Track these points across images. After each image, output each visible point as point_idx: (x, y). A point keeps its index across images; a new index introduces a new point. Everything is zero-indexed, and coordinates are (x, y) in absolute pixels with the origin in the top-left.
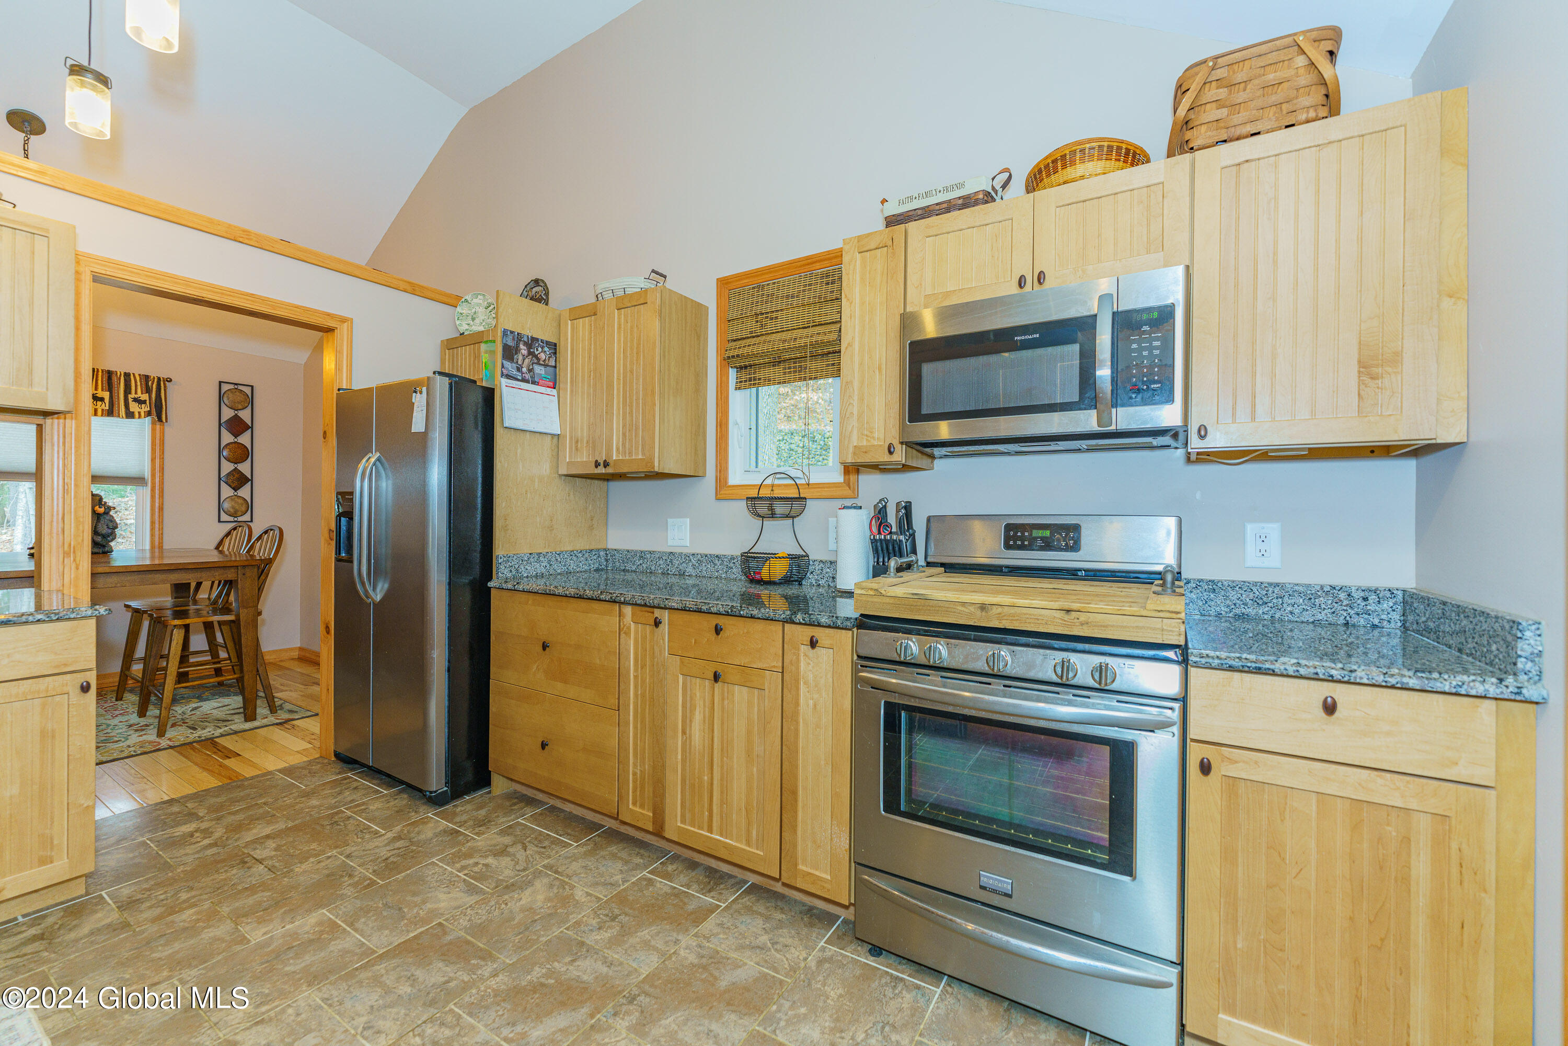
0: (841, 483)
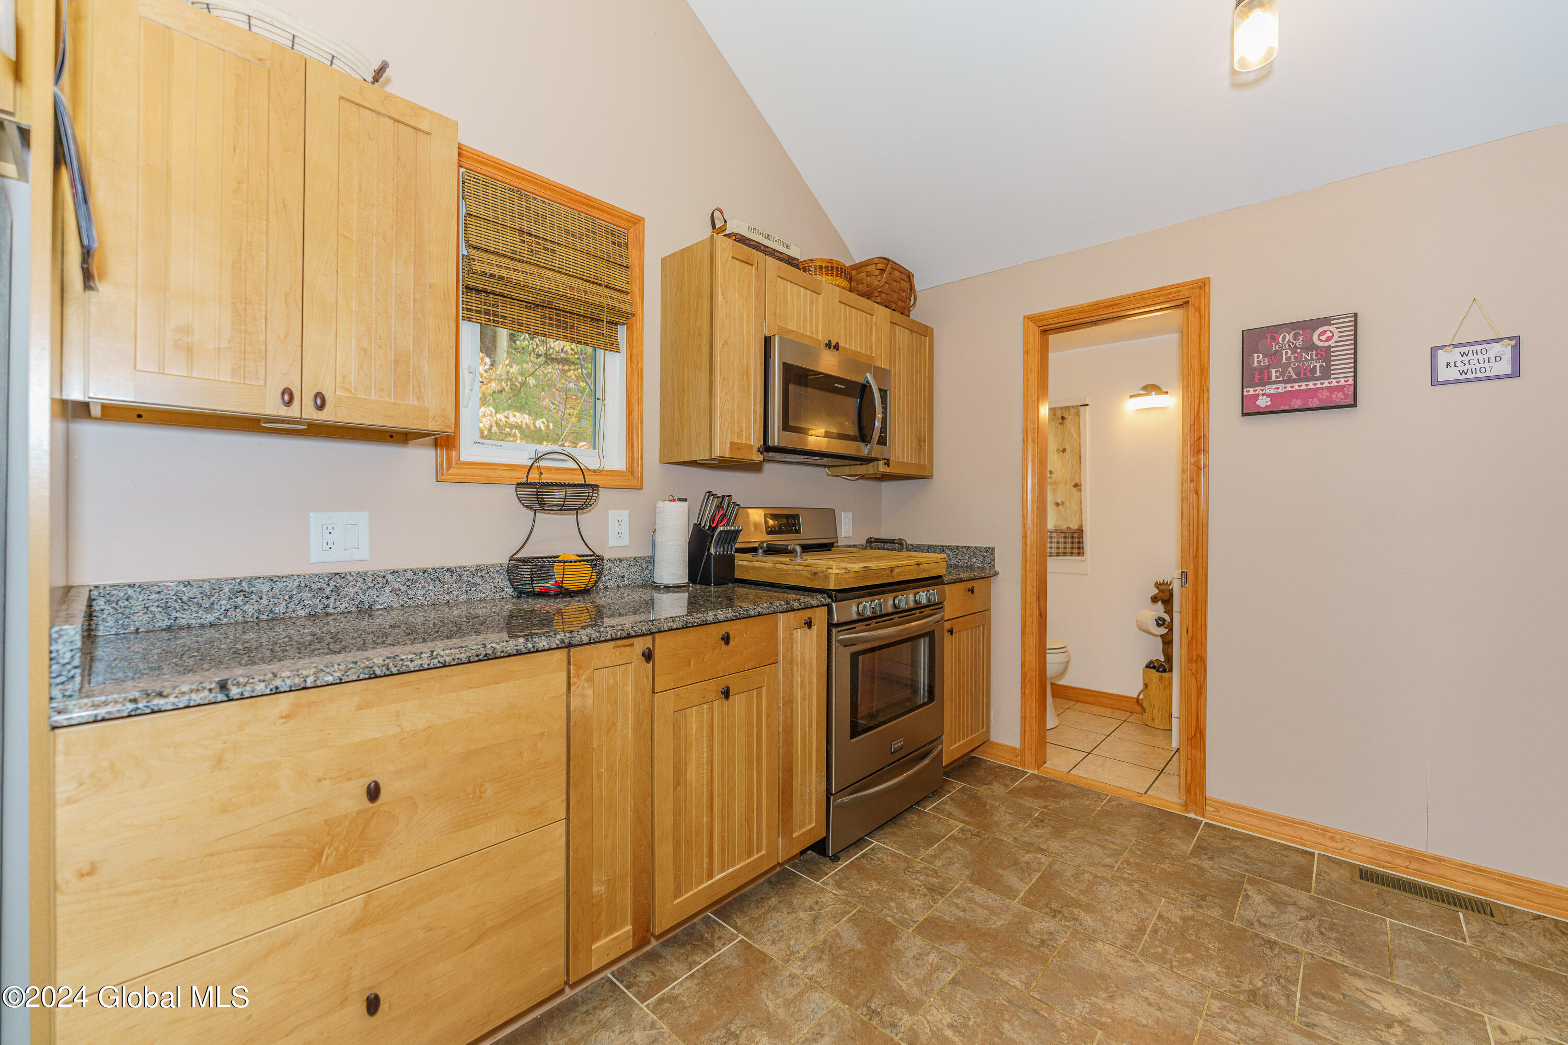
0: (623, 472)
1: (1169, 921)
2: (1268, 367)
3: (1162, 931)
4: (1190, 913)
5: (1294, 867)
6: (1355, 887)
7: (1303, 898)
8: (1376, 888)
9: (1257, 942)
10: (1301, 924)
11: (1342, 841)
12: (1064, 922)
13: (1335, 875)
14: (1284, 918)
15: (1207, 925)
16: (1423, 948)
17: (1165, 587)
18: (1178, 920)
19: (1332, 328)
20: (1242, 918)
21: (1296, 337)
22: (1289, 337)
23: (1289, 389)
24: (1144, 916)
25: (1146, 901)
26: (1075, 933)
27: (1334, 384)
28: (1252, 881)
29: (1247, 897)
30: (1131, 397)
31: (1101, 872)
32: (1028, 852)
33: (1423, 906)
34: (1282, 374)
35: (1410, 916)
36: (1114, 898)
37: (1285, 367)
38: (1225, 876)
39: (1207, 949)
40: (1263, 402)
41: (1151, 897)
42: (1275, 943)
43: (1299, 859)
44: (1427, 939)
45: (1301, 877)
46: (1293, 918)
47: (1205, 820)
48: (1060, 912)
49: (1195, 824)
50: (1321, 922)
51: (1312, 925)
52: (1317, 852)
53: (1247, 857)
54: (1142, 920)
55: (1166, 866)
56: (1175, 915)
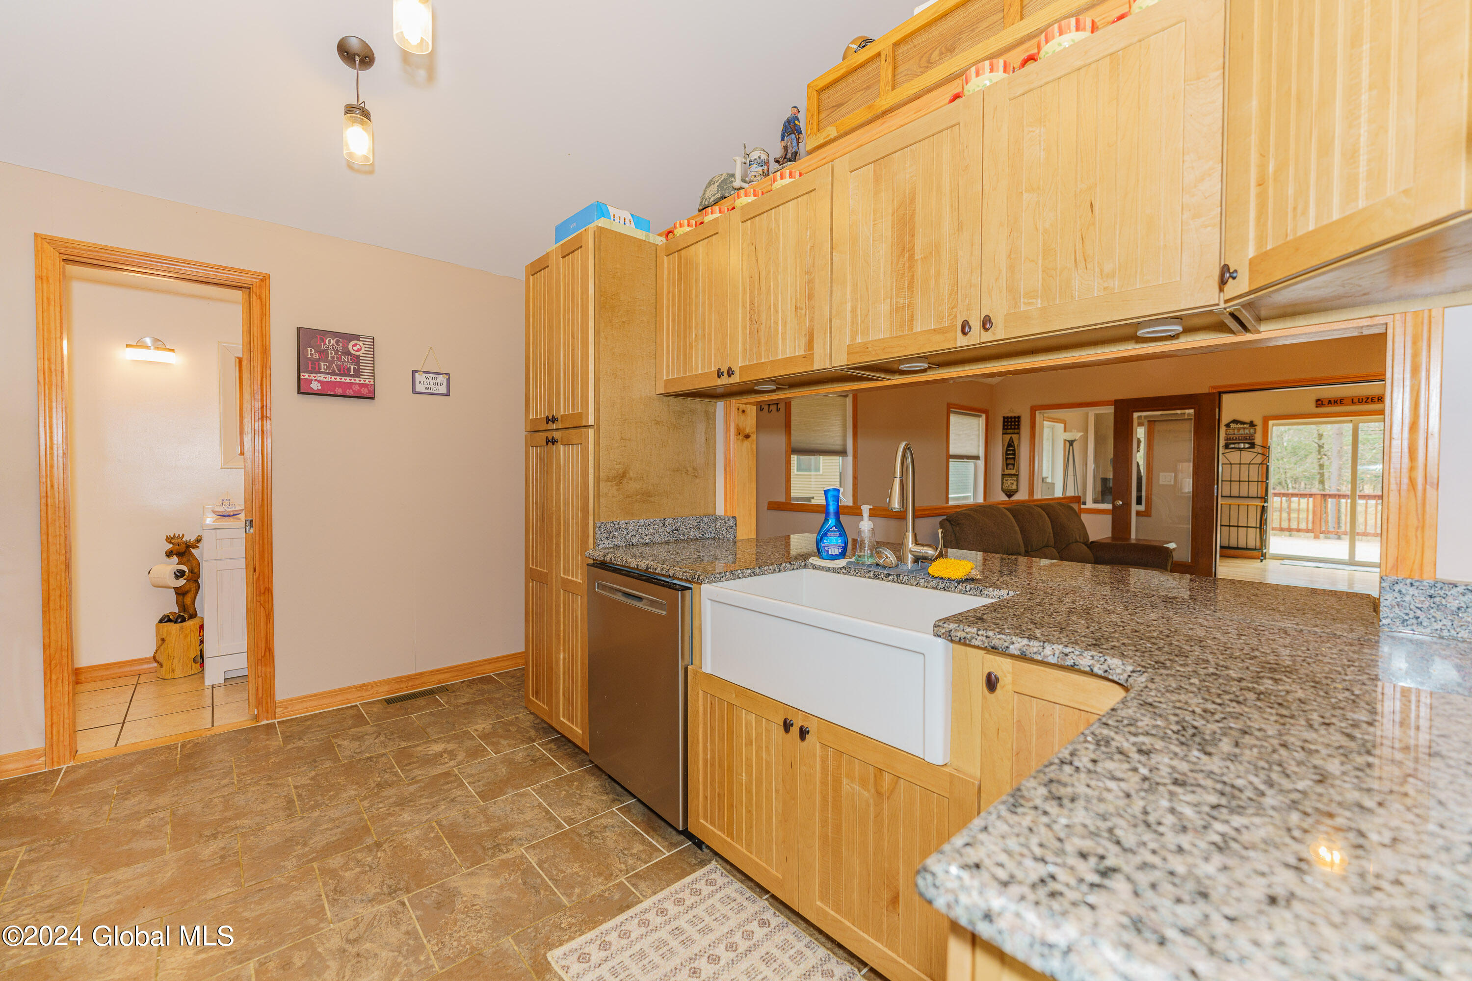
1: (303, 786)
2: (318, 360)
3: (304, 793)
4: (313, 773)
5: (352, 717)
6: (388, 710)
7: (368, 729)
8: (398, 705)
9: (362, 763)
10: (377, 741)
11: (372, 688)
12: (227, 836)
13: (375, 710)
14: (367, 743)
15: (328, 773)
16: (433, 719)
17: (179, 540)
18: (309, 781)
19: (361, 343)
20: (345, 757)
21: (337, 342)
22: (333, 342)
23: (333, 379)
24: (285, 793)
25: (277, 786)
26: (244, 835)
27: (362, 382)
28: (335, 737)
29: (339, 746)
30: (127, 346)
31: (226, 791)
32: (139, 819)
33: (421, 702)
34: (329, 367)
35: (420, 709)
36: (253, 799)
37: (331, 362)
38: (318, 743)
39: (339, 783)
40: (315, 386)
41: (279, 782)
42: (371, 757)
43: (351, 712)
44: (432, 714)
45: (359, 719)
46: (371, 741)
47: (276, 721)
48: (218, 833)
49: (271, 727)
50: (385, 734)
51: (382, 738)
52: (358, 703)
53: (322, 726)
54: (285, 796)
55: (273, 759)
56: (305, 781)
